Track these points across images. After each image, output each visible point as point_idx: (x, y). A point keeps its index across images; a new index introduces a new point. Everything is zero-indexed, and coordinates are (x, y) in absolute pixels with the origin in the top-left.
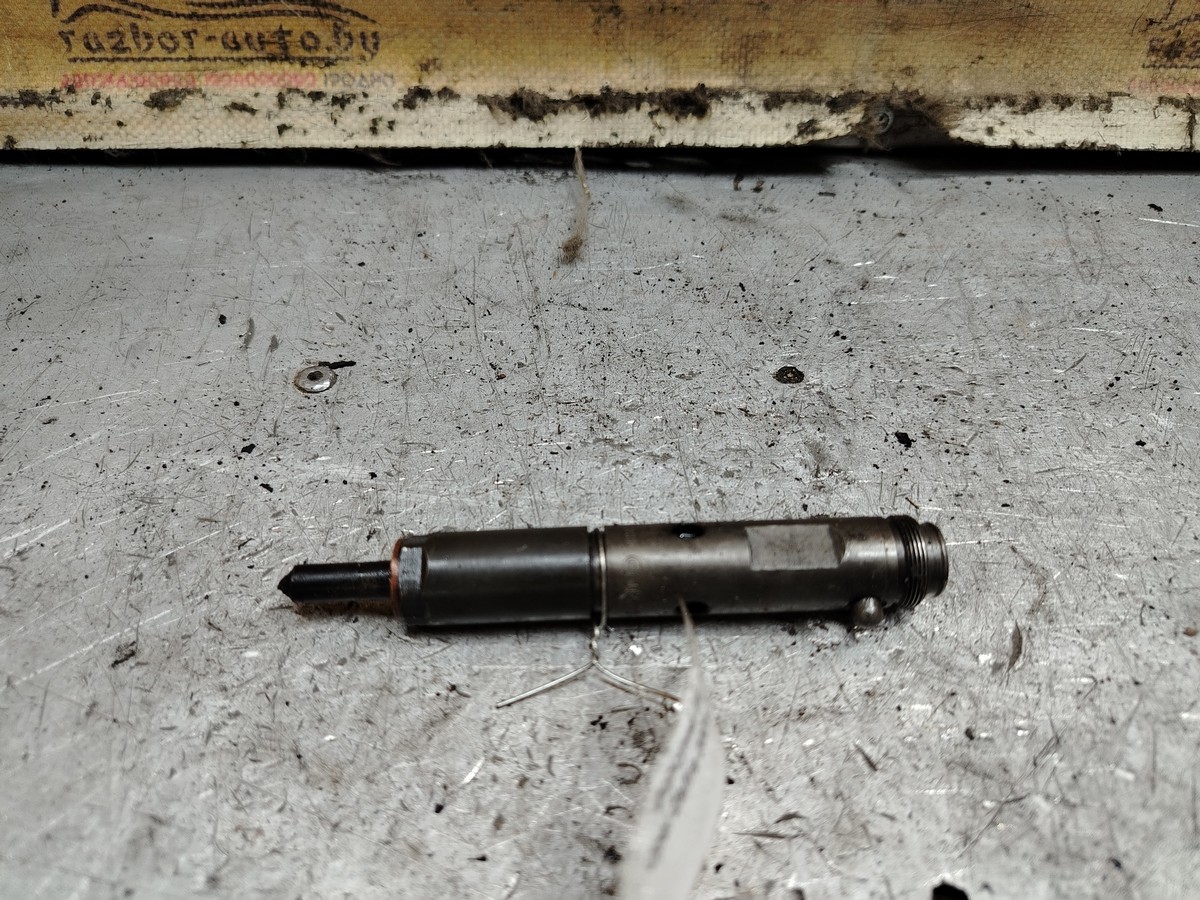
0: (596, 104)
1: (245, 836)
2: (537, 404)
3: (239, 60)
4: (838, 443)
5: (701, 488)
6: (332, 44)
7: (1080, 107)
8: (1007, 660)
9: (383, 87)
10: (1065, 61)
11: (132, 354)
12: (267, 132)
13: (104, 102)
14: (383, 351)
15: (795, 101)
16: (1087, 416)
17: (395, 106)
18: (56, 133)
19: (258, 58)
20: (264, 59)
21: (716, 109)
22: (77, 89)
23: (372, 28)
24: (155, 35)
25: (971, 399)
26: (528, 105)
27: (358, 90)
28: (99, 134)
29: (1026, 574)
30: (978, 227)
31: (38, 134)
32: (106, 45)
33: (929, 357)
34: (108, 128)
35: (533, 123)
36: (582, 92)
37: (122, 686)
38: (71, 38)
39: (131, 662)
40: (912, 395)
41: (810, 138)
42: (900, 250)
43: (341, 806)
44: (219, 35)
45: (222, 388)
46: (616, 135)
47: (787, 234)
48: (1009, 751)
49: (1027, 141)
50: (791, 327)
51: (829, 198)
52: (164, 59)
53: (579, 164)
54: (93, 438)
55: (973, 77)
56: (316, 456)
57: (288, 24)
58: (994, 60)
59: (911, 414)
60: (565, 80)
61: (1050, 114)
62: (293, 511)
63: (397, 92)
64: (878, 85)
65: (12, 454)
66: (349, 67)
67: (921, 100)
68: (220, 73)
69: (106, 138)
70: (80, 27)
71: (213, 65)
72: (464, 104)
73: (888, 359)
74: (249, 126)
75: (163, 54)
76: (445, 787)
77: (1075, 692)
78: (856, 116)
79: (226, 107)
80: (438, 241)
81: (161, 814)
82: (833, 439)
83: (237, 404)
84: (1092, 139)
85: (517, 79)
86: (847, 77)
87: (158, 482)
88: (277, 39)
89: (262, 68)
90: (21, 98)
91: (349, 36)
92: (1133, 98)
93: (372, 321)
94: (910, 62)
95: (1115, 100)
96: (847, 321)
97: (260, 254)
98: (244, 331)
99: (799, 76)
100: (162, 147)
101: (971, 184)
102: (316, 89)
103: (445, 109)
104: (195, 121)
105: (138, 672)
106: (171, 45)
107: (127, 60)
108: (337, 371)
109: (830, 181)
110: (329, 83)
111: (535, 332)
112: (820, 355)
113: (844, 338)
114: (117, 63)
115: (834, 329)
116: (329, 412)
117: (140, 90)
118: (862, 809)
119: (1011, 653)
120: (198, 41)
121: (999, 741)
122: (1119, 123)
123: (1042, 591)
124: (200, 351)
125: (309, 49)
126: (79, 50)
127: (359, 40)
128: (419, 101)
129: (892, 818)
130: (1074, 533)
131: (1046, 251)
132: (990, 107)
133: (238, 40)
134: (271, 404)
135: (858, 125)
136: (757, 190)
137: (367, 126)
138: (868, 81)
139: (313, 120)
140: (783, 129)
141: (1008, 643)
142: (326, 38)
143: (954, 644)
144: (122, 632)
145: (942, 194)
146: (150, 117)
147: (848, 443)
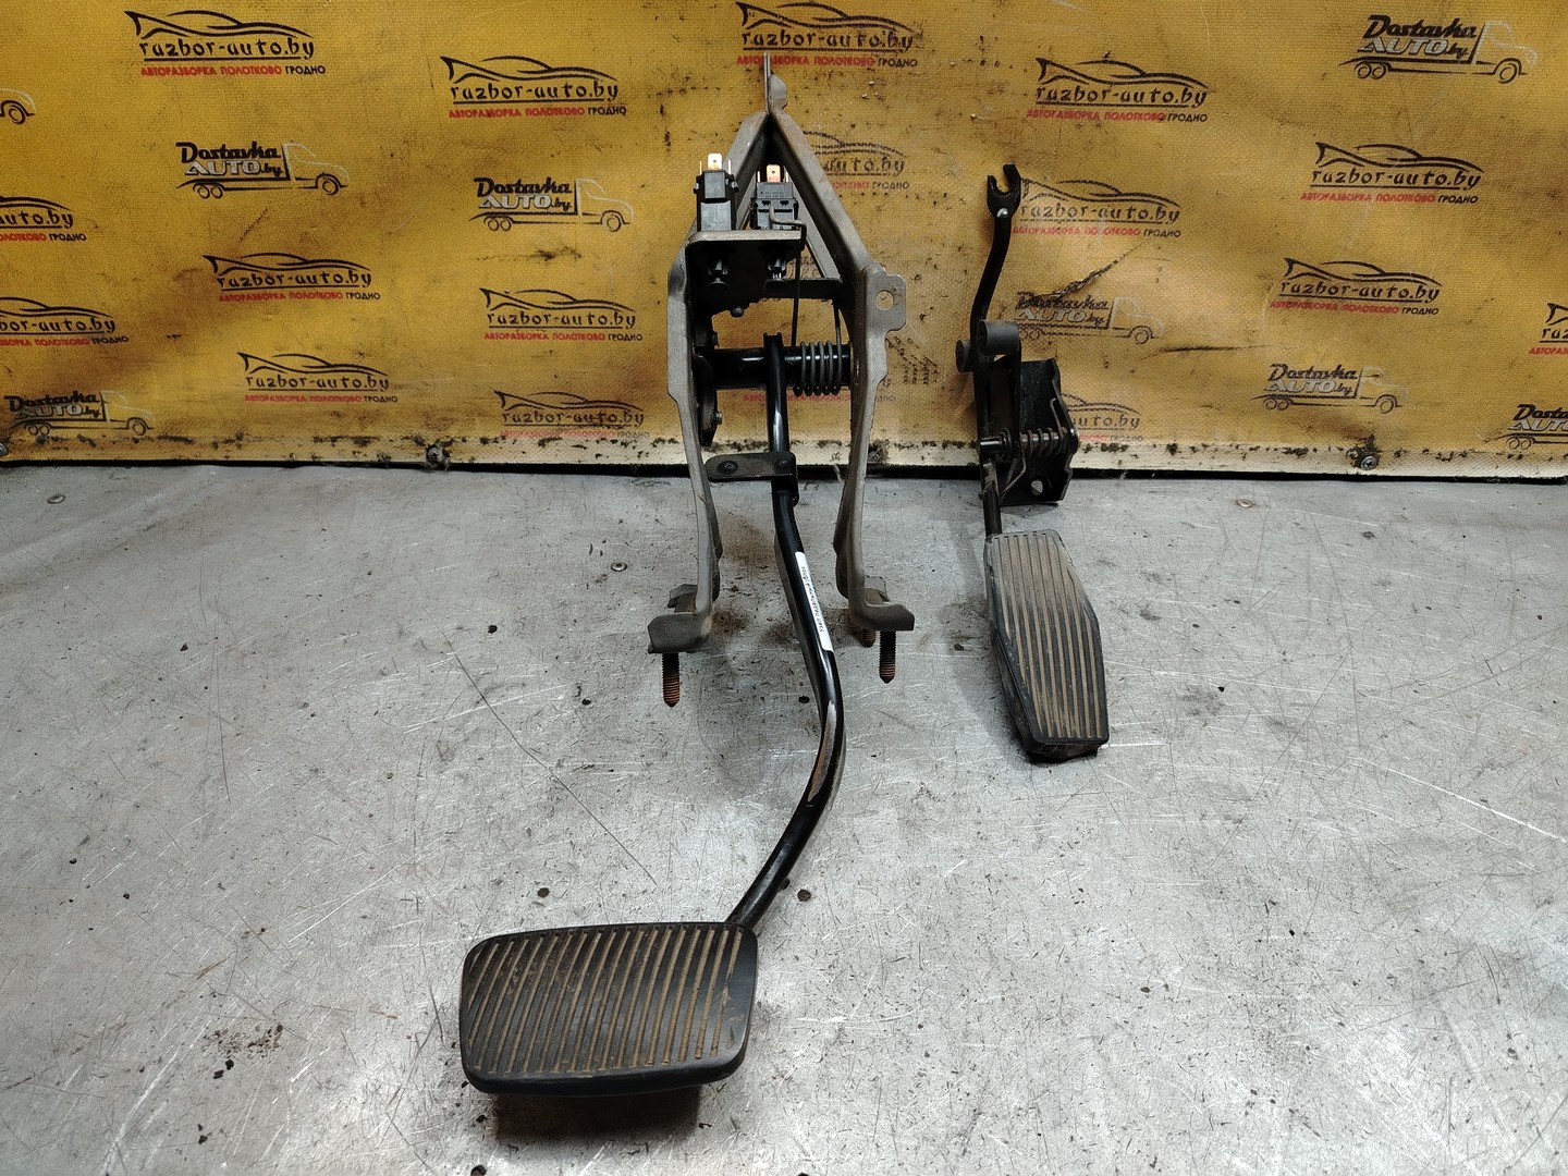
3: (581, 426)
6: (623, 420)
9: (644, 438)
12: (590, 457)
13: (518, 443)
15: (827, 445)
17: (649, 446)
18: (494, 457)
19: (589, 426)
20: (592, 426)
22: (506, 437)
23: (641, 413)
24: (545, 416)
27: (633, 439)
28: (512, 457)
31: (485, 457)
32: (522, 420)
34: (517, 455)
38: (508, 417)
44: (572, 416)
52: (547, 426)
57: (603, 410)
63: (653, 437)
66: (630, 430)
68: (571, 432)
69: (515, 459)
70: (512, 413)
74: (582, 455)
75: (546, 423)
79: (573, 446)
88: (598, 417)
89: (591, 429)
90: (481, 440)
91: (630, 416)
99: (832, 434)
100: (541, 463)
102: (614, 438)
104: (557, 452)
106: (551, 420)
107: (530, 426)
110: (620, 436)
117: (535, 438)
120: (563, 418)
125: (612, 421)
126: (510, 421)
127: (635, 418)
128: (660, 444)
133: (581, 418)
137: (636, 455)
139: (612, 452)
140: (827, 458)
142: (620, 417)
146: (537, 450)
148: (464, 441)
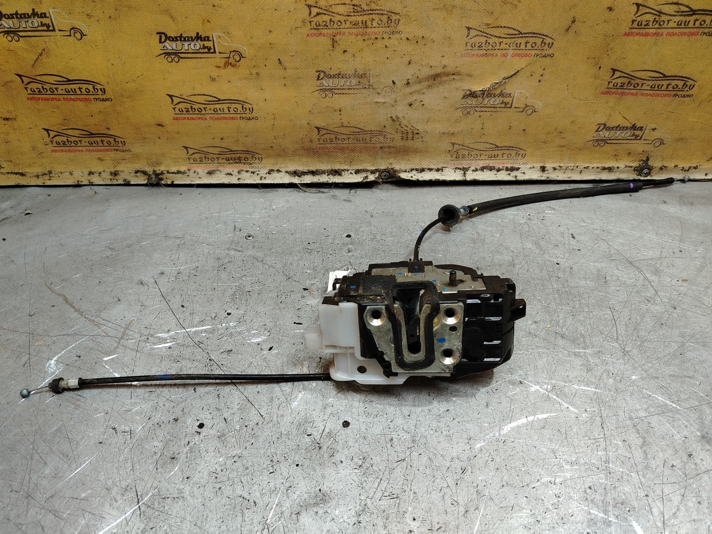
3: (229, 163)
6: (251, 160)
7: (435, 171)
10: (430, 160)
12: (235, 180)
14: (263, 231)
17: (266, 174)
18: (184, 180)
19: (234, 163)
21: (343, 174)
23: (261, 156)
24: (210, 158)
25: (385, 241)
26: (298, 173)
31: (180, 180)
33: (380, 232)
35: (299, 178)
36: (311, 170)
38: (190, 159)
41: (366, 180)
46: (319, 180)
49: (421, 179)
55: (407, 164)
56: (250, 251)
57: (241, 155)
59: (371, 243)
60: (307, 167)
61: (427, 172)
67: (393, 170)
69: (196, 181)
70: (193, 157)
72: (282, 173)
73: (371, 232)
75: (211, 162)
78: (376, 175)
84: (438, 178)
85: (295, 167)
86: (375, 166)
87: (220, 256)
88: (238, 159)
89: (235, 165)
91: (255, 158)
92: (449, 168)
93: (261, 225)
95: (444, 169)
99: (363, 166)
100: (210, 183)
102: (247, 170)
103: (278, 174)
104: (218, 177)
106: (213, 160)
107: (203, 163)
114: (200, 164)
116: (253, 243)
120: (220, 159)
122: (445, 174)
124: (225, 231)
125: (246, 161)
126: (192, 161)
127: (258, 159)
132: (412, 171)
133: (229, 159)
134: (241, 242)
135: (377, 178)
136: (355, 192)
138: (381, 166)
140: (359, 178)
142: (250, 158)
148: (168, 172)
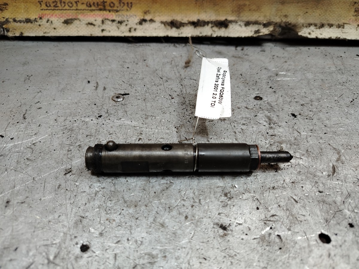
0: (196, 24)
1: (109, 222)
2: (184, 105)
3: (91, 10)
4: (275, 116)
5: (236, 128)
6: (118, 5)
7: (335, 27)
8: (332, 174)
9: (133, 19)
10: (331, 14)
11: (63, 90)
12: (98, 31)
13: (50, 22)
14: (137, 91)
15: (253, 24)
16: (346, 110)
17: (136, 24)
18: (36, 31)
19: (96, 10)
20: (98, 10)
21: (231, 26)
22: (43, 18)
23: (130, 1)
24: (66, 2)
25: (312, 105)
26: (176, 24)
27: (125, 19)
28: (48, 31)
29: (334, 151)
30: (308, 60)
31: (30, 31)
32: (52, 5)
33: (298, 94)
34: (51, 30)
35: (177, 30)
36: (191, 21)
37: (68, 180)
38: (42, 3)
39: (70, 174)
40: (295, 104)
41: (258, 35)
42: (286, 66)
43: (138, 213)
44: (85, 3)
45: (91, 100)
46: (201, 33)
47: (252, 61)
48: (336, 198)
49: (320, 37)
50: (257, 86)
51: (263, 52)
52: (69, 10)
53: (190, 41)
54: (53, 113)
55: (304, 18)
56: (120, 119)
58: (310, 13)
59: (295, 108)
60: (186, 17)
61: (327, 29)
62: (115, 133)
63: (137, 20)
64: (277, 20)
65: (29, 117)
66: (123, 13)
67: (290, 24)
68: (85, 14)
69: (50, 33)
71: (83, 12)
72: (157, 24)
73: (286, 94)
74: (93, 30)
75: (68, 8)
76: (169, 208)
77: (353, 182)
78: (271, 28)
79: (86, 24)
80: (150, 62)
81: (83, 215)
82: (274, 115)
83: (95, 104)
84: (339, 36)
85: (172, 17)
86: (268, 17)
87: (74, 125)
88: (102, 4)
89: (98, 12)
90: (26, 20)
91: (124, 3)
92: (350, 25)
93: (133, 83)
94: (286, 13)
95: (345, 25)
96: (273, 84)
97: (98, 65)
98: (95, 85)
99: (254, 17)
100: (67, 35)
101: (304, 49)
102: (113, 19)
103: (151, 25)
104: (77, 28)
105: (72, 176)
106: (71, 5)
107: (58, 10)
108: (124, 96)
109: (263, 48)
110: (117, 17)
111: (181, 86)
112: (266, 93)
113: (273, 88)
114: (55, 11)
115: (270, 86)
116: (123, 107)
117: (61, 19)
118: (295, 213)
119: (332, 172)
120: (79, 4)
121: (332, 195)
122: (347, 32)
123: (339, 155)
124: (83, 90)
125: (111, 7)
126: (44, 6)
127: (127, 5)
128: (144, 23)
129: (304, 216)
130: (346, 140)
131: (328, 66)
132: (309, 26)
133: (91, 4)
134: (105, 105)
135: (272, 31)
136: (242, 50)
137: (128, 30)
138: (274, 19)
139: (112, 28)
140: (250, 32)
141: (331, 169)
142: (117, 4)
143: (316, 169)
144: (66, 165)
145: (296, 52)
146: (64, 27)
147: (278, 116)
148: (15, 20)
